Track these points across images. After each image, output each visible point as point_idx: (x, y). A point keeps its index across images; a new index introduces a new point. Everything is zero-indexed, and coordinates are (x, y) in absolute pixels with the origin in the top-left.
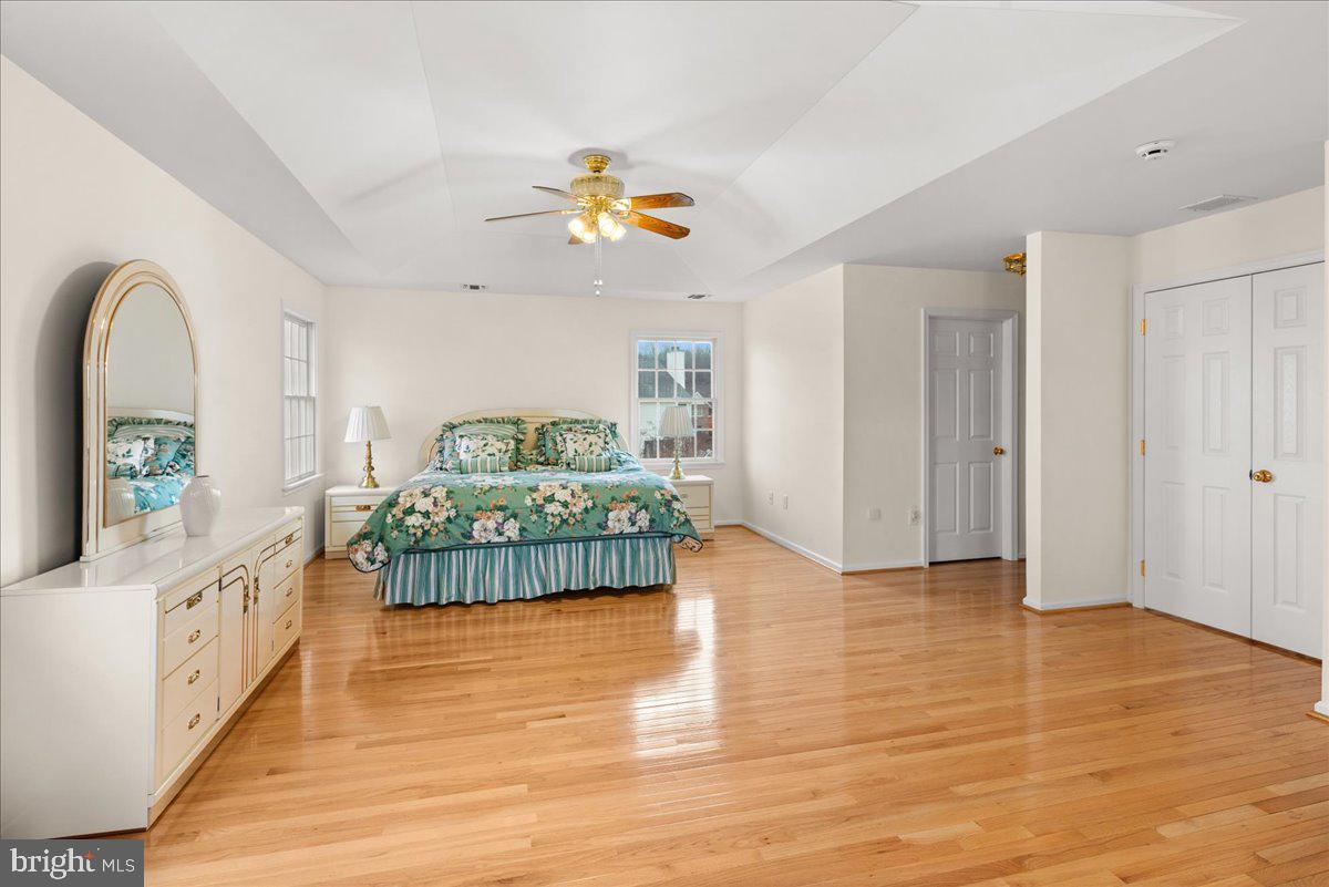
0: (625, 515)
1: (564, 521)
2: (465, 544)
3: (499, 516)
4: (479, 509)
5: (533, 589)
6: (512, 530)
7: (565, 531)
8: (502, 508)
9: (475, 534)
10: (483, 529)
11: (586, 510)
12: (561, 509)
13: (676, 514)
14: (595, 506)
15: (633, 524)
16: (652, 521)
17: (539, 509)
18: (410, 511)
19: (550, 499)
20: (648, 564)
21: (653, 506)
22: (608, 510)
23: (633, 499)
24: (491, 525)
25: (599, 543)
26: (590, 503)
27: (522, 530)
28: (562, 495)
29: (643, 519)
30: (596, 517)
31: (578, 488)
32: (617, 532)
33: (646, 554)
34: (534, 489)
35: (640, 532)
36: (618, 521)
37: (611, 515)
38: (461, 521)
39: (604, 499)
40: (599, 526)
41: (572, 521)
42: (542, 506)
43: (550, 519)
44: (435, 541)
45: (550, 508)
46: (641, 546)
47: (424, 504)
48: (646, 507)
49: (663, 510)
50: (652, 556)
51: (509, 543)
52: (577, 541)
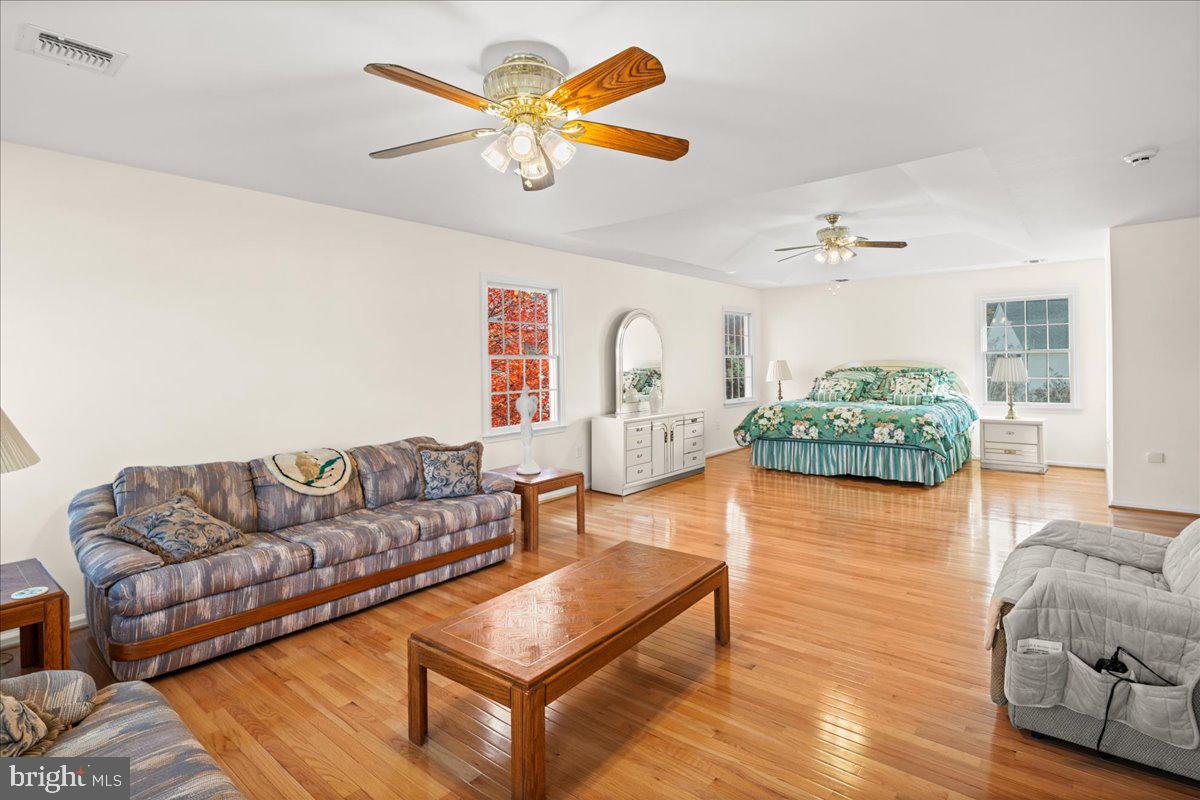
0: (886, 431)
1: (845, 431)
2: (787, 438)
3: (807, 424)
4: (796, 419)
5: (829, 470)
6: (814, 433)
7: (845, 437)
8: (808, 420)
9: (794, 433)
10: (798, 430)
11: (860, 425)
12: (843, 423)
13: (925, 434)
14: (865, 423)
15: (892, 437)
16: (906, 437)
17: (830, 422)
18: (762, 417)
19: (838, 417)
20: (908, 467)
21: (908, 426)
22: (875, 427)
23: (893, 421)
24: (802, 428)
25: (871, 448)
26: (863, 421)
27: (820, 433)
28: (846, 415)
29: (900, 436)
30: (867, 430)
31: (858, 411)
32: (880, 441)
33: (905, 458)
34: (829, 410)
35: (897, 444)
36: (881, 434)
37: (876, 430)
38: (786, 424)
39: (873, 420)
40: (868, 436)
41: (850, 431)
42: (833, 421)
43: (836, 428)
44: (773, 434)
45: (837, 422)
46: (902, 454)
47: (768, 414)
48: (902, 428)
49: (915, 430)
50: (909, 461)
51: (812, 441)
52: (856, 444)
